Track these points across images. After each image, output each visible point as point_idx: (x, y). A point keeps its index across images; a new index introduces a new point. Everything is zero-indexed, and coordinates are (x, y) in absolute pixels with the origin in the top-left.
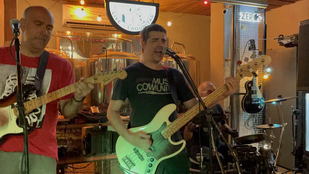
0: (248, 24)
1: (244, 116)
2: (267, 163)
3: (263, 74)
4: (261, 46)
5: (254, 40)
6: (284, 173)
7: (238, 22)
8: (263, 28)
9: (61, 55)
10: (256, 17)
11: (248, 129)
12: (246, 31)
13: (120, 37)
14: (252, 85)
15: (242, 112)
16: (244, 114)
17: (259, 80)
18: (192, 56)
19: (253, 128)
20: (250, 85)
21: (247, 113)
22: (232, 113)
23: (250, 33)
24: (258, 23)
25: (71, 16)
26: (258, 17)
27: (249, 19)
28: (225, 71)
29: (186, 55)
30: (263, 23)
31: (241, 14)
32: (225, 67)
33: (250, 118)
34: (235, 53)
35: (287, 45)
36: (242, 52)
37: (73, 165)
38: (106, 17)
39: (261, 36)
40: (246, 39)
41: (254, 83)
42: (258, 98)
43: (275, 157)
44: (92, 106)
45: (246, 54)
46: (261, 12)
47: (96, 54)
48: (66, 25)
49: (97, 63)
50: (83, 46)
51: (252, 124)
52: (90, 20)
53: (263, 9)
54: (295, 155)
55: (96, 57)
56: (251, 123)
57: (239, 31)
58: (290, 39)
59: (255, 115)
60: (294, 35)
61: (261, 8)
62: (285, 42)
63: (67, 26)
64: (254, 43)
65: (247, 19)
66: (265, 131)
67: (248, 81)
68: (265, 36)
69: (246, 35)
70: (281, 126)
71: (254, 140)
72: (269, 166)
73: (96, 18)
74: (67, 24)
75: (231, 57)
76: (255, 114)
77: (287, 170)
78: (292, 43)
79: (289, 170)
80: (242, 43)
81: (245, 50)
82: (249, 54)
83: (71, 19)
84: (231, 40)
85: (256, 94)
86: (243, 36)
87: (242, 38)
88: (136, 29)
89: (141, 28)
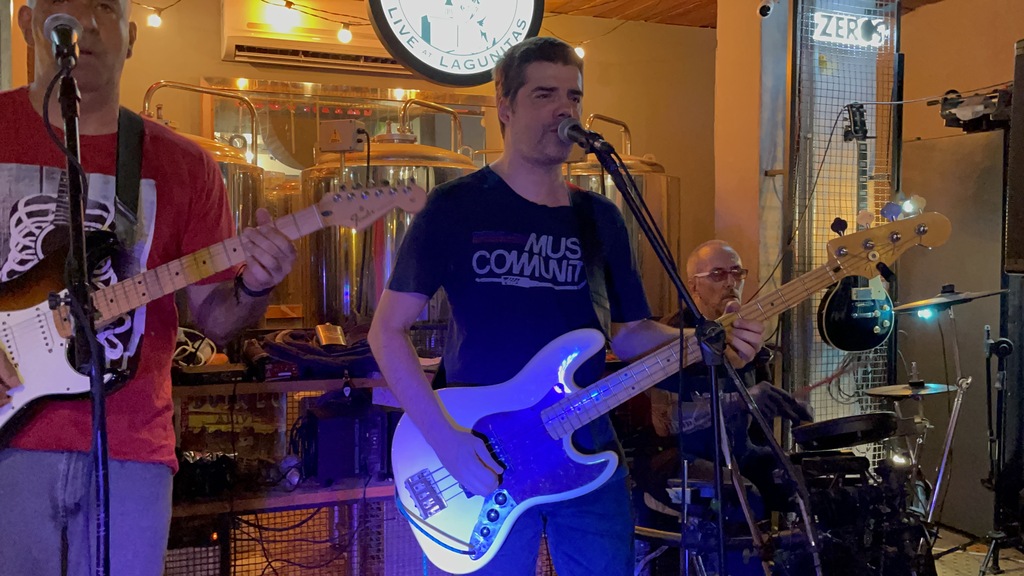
0: (842, 51)
1: (824, 360)
2: (904, 509)
4: (886, 127)
5: (862, 106)
6: (957, 549)
8: (891, 65)
9: (218, 153)
10: (869, 30)
11: (837, 400)
12: (836, 74)
13: (413, 97)
15: (819, 347)
16: (825, 354)
18: (654, 161)
19: (857, 398)
21: (837, 349)
22: (785, 349)
23: (853, 82)
24: (875, 48)
25: (251, 25)
26: (876, 27)
27: (845, 36)
28: (763, 208)
29: (633, 157)
30: (892, 48)
31: (818, 18)
32: (763, 196)
33: (844, 368)
34: (798, 149)
35: (972, 126)
36: (823, 144)
37: (259, 515)
38: (371, 30)
39: (886, 91)
40: (835, 102)
42: (873, 301)
43: (928, 492)
44: (322, 322)
45: (834, 152)
46: (887, 15)
47: (335, 152)
48: (236, 56)
49: (336, 181)
50: (290, 129)
51: (853, 385)
52: (314, 40)
54: (997, 489)
55: (335, 161)
56: (848, 383)
57: (811, 74)
58: (981, 104)
59: (864, 357)
60: (995, 91)
62: (964, 114)
63: (237, 59)
64: (862, 115)
65: (838, 35)
66: (896, 403)
68: (899, 94)
69: (836, 87)
70: (952, 388)
71: (859, 435)
73: (333, 33)
74: (238, 53)
75: (784, 162)
76: (864, 354)
77: (968, 540)
78: (988, 115)
79: (974, 539)
80: (822, 116)
81: (830, 141)
82: (845, 152)
83: (253, 35)
84: (785, 104)
85: (868, 286)
86: (824, 92)
87: (823, 101)
88: (468, 65)
89: (483, 63)
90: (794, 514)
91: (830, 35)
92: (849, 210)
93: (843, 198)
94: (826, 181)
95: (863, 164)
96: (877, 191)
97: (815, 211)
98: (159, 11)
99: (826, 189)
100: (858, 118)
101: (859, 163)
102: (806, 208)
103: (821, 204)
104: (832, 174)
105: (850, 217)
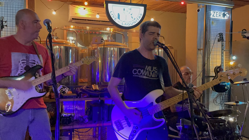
0: (217, 20)
1: (213, 95)
3: (229, 61)
4: (228, 38)
8: (230, 23)
9: (69, 44)
10: (224, 15)
11: (216, 105)
12: (216, 26)
14: (220, 70)
15: (211, 92)
16: (213, 93)
17: (226, 66)
19: (221, 104)
20: (218, 70)
21: (216, 92)
23: (220, 28)
25: (76, 14)
26: (226, 15)
28: (198, 58)
30: (230, 19)
31: (212, 12)
32: (198, 55)
33: (217, 97)
34: (207, 44)
36: (213, 43)
38: (105, 15)
39: (228, 30)
40: (216, 32)
41: (222, 68)
44: (93, 84)
45: (215, 44)
46: (228, 11)
47: (96, 44)
48: (72, 21)
49: (96, 50)
51: (220, 101)
52: (90, 17)
53: (230, 8)
55: (96, 46)
56: (218, 101)
57: (210, 26)
61: (229, 8)
62: (247, 35)
64: (222, 36)
65: (217, 16)
67: (217, 66)
68: (231, 31)
69: (216, 29)
73: (95, 15)
75: (203, 47)
76: (222, 93)
80: (213, 36)
82: (218, 45)
83: (76, 16)
84: (203, 33)
86: (213, 30)
87: (213, 32)
88: (128, 24)
89: (132, 24)
91: (215, 16)
92: (219, 58)
93: (217, 56)
94: (213, 51)
95: (223, 48)
96: (226, 54)
97: (210, 59)
98: (55, 11)
99: (213, 53)
100: (221, 36)
101: (221, 47)
102: (208, 58)
103: (212, 57)
104: (215, 50)
105: (219, 60)
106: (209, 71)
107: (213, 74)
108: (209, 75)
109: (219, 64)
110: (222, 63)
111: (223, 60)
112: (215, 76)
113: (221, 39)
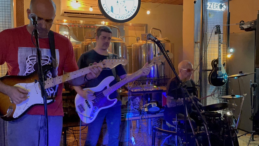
0: (214, 12)
1: (210, 89)
2: (230, 126)
3: (227, 53)
4: (225, 31)
6: (243, 135)
7: (206, 11)
8: (227, 15)
10: (221, 6)
11: (214, 99)
12: (213, 18)
13: (107, 24)
14: (217, 63)
15: (209, 86)
16: (210, 87)
17: (223, 59)
18: (167, 39)
19: (218, 98)
20: (215, 63)
21: (213, 86)
22: (200, 86)
23: (217, 20)
24: (223, 11)
25: (68, 7)
26: (223, 6)
28: (195, 51)
29: (162, 39)
30: (227, 11)
31: (209, 4)
32: (195, 48)
33: (215, 91)
34: (203, 36)
35: (247, 30)
36: (210, 35)
37: (73, 128)
38: (98, 8)
39: (225, 22)
40: (213, 24)
41: (219, 61)
42: (222, 74)
43: (236, 121)
45: (212, 37)
46: (225, 3)
47: (90, 39)
48: (64, 14)
49: (90, 45)
51: (217, 95)
52: (83, 10)
54: (253, 120)
55: (90, 41)
57: (207, 18)
58: (249, 24)
59: (220, 88)
60: (253, 21)
62: (245, 27)
63: (64, 15)
64: (219, 28)
65: (213, 8)
66: (228, 100)
67: (214, 59)
68: (229, 23)
69: (213, 21)
70: (242, 96)
71: (219, 108)
72: (232, 128)
73: (88, 8)
74: (65, 14)
75: (200, 40)
77: (246, 133)
78: (251, 27)
79: (248, 133)
80: (210, 28)
81: (211, 34)
82: (215, 37)
83: (68, 9)
84: (200, 25)
85: (221, 70)
86: (210, 22)
87: (210, 24)
88: (122, 18)
89: (126, 17)
90: (203, 127)
91: (211, 8)
92: (216, 51)
93: (215, 48)
94: (210, 44)
95: (220, 40)
96: (223, 47)
97: (208, 52)
99: (210, 46)
100: (218, 29)
102: (206, 51)
103: (209, 50)
104: (212, 43)
105: (216, 53)
106: (207, 65)
107: (210, 68)
108: (207, 68)
109: (216, 57)
110: (219, 56)
111: (220, 53)
112: (212, 69)
113: (218, 31)
